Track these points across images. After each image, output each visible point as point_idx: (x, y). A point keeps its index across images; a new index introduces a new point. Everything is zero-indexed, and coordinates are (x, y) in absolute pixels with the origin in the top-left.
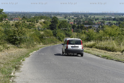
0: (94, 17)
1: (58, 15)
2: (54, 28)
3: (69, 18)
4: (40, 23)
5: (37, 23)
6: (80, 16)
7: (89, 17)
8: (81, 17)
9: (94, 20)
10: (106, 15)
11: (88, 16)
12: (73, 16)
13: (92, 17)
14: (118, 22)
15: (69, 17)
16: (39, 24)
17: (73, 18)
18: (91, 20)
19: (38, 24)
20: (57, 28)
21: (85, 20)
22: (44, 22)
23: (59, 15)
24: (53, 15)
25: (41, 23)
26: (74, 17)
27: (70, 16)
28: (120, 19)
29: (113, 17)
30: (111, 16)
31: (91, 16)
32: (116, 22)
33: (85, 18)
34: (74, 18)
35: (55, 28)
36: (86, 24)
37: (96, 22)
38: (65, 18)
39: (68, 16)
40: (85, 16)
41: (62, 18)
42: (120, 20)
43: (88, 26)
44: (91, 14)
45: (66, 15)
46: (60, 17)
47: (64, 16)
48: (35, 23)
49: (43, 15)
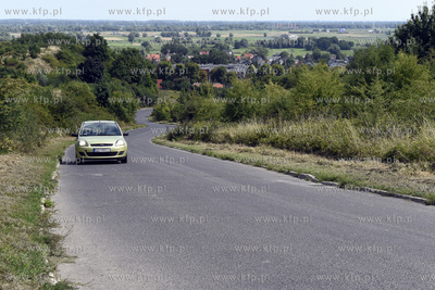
0: (231, 35)
1: (104, 29)
2: (95, 75)
3: (145, 39)
4: (44, 59)
5: (34, 57)
6: (182, 33)
7: (214, 35)
8: (186, 35)
9: (231, 47)
10: (270, 30)
11: (209, 34)
12: (157, 34)
13: (225, 35)
14: (311, 53)
15: (145, 36)
16: (42, 63)
17: (157, 40)
18: (222, 48)
19: (38, 61)
20: (106, 75)
21: (198, 46)
22: (59, 56)
23: (109, 29)
24: (87, 29)
25: (47, 60)
26: (163, 35)
27: (149, 33)
28: (318, 41)
29: (294, 37)
30: (287, 33)
31: (219, 32)
32: (305, 53)
33: (201, 39)
34: (162, 39)
35: (99, 77)
36: (204, 60)
37: (238, 53)
38: (131, 39)
39: (141, 34)
40: (199, 34)
41: (118, 42)
42: (319, 46)
43: (211, 67)
44: (219, 26)
45: (132, 31)
46: (114, 35)
47: (128, 33)
48: (24, 58)
49: (49, 29)
